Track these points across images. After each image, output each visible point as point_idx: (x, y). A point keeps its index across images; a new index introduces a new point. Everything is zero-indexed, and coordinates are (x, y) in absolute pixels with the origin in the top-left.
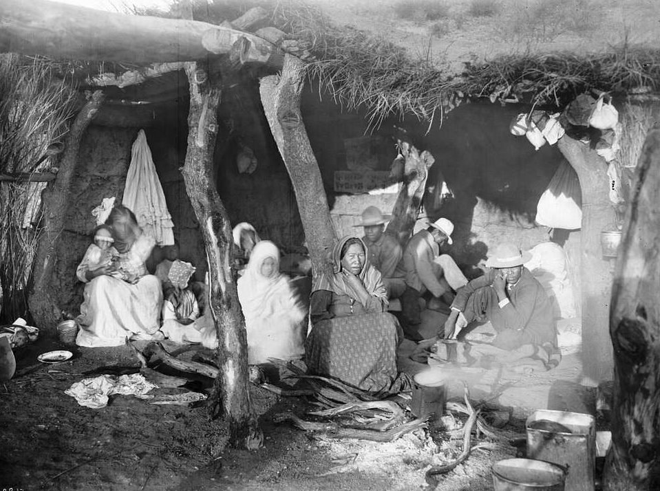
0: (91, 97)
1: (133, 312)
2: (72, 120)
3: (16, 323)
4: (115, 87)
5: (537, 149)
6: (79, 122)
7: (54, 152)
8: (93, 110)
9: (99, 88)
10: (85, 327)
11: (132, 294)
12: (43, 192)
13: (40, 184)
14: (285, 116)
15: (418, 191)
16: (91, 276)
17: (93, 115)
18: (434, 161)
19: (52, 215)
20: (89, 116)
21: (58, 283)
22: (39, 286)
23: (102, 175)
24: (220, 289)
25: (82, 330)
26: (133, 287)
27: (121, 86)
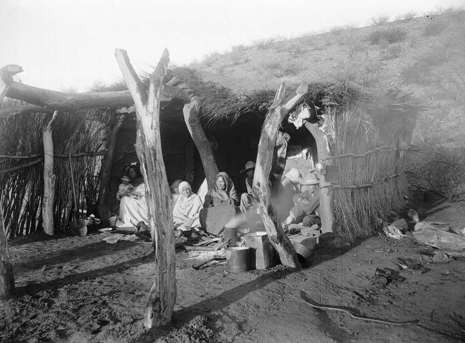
0: (119, 118)
1: (139, 212)
2: (112, 128)
3: (91, 216)
4: (127, 113)
5: (297, 128)
6: (115, 129)
7: (105, 142)
8: (120, 124)
9: (122, 114)
10: (120, 220)
11: (138, 204)
12: (102, 160)
13: (101, 156)
14: (191, 121)
15: (282, 153)
16: (121, 197)
17: (120, 125)
18: (290, 137)
19: (105, 170)
20: (119, 126)
21: (111, 200)
22: (102, 202)
23: (129, 152)
24: (148, 190)
25: (118, 220)
26: (138, 201)
27: (129, 113)
